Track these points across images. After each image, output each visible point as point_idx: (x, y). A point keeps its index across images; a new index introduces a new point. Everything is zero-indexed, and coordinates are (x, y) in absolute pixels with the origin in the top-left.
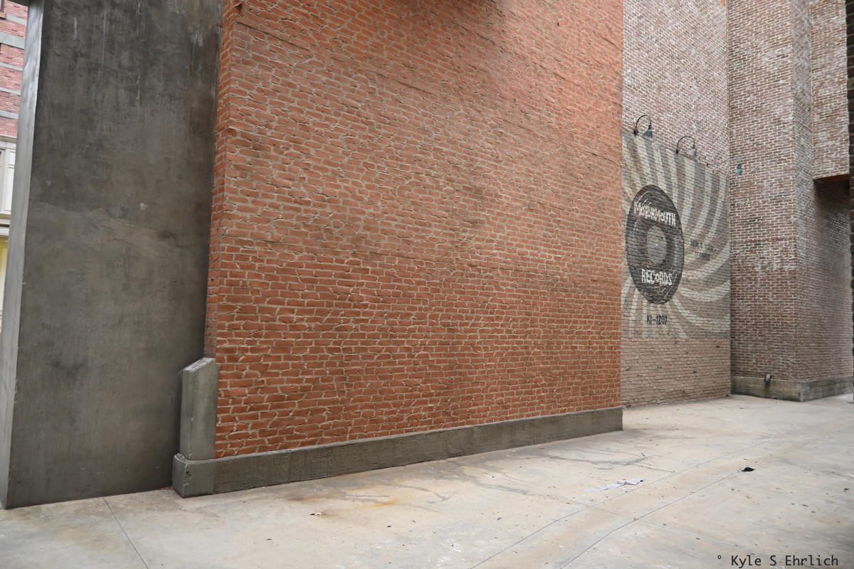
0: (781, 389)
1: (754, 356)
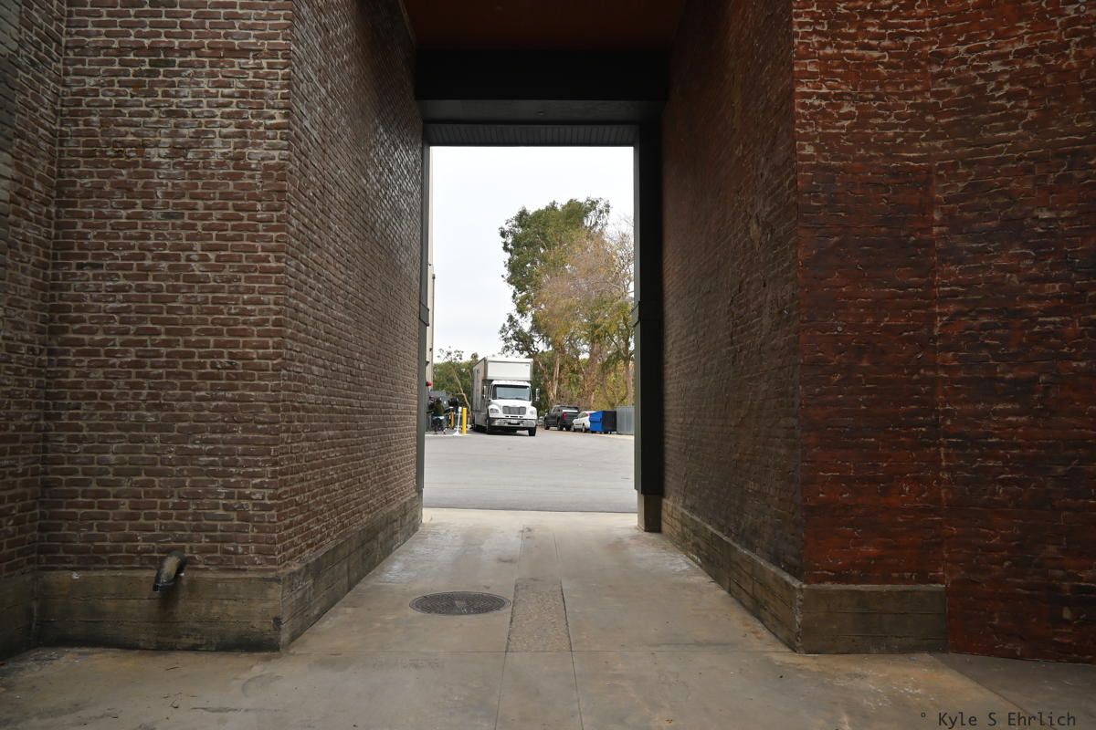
0: (216, 609)
1: (126, 487)
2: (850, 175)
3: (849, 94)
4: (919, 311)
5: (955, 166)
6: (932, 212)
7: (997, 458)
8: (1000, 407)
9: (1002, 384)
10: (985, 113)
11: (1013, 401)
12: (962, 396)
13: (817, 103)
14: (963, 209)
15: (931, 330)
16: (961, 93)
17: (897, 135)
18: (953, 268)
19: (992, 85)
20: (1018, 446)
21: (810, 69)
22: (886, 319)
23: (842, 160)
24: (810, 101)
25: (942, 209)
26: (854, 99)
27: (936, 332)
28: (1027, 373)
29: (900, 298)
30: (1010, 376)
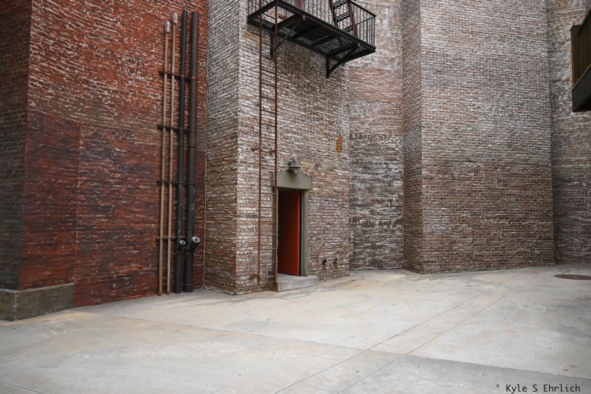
2: (49, 119)
3: (52, 85)
4: (72, 178)
5: (89, 125)
6: (80, 141)
7: (96, 234)
8: (99, 216)
9: (100, 208)
10: (101, 108)
11: (103, 214)
12: (86, 211)
13: (38, 85)
14: (91, 142)
15: (76, 186)
16: (94, 99)
17: (69, 108)
18: (86, 163)
19: (104, 99)
20: (104, 230)
21: (36, 69)
22: (60, 180)
23: (47, 112)
24: (36, 83)
25: (84, 140)
26: (53, 88)
27: (78, 187)
28: (108, 204)
29: (66, 172)
30: (102, 205)
